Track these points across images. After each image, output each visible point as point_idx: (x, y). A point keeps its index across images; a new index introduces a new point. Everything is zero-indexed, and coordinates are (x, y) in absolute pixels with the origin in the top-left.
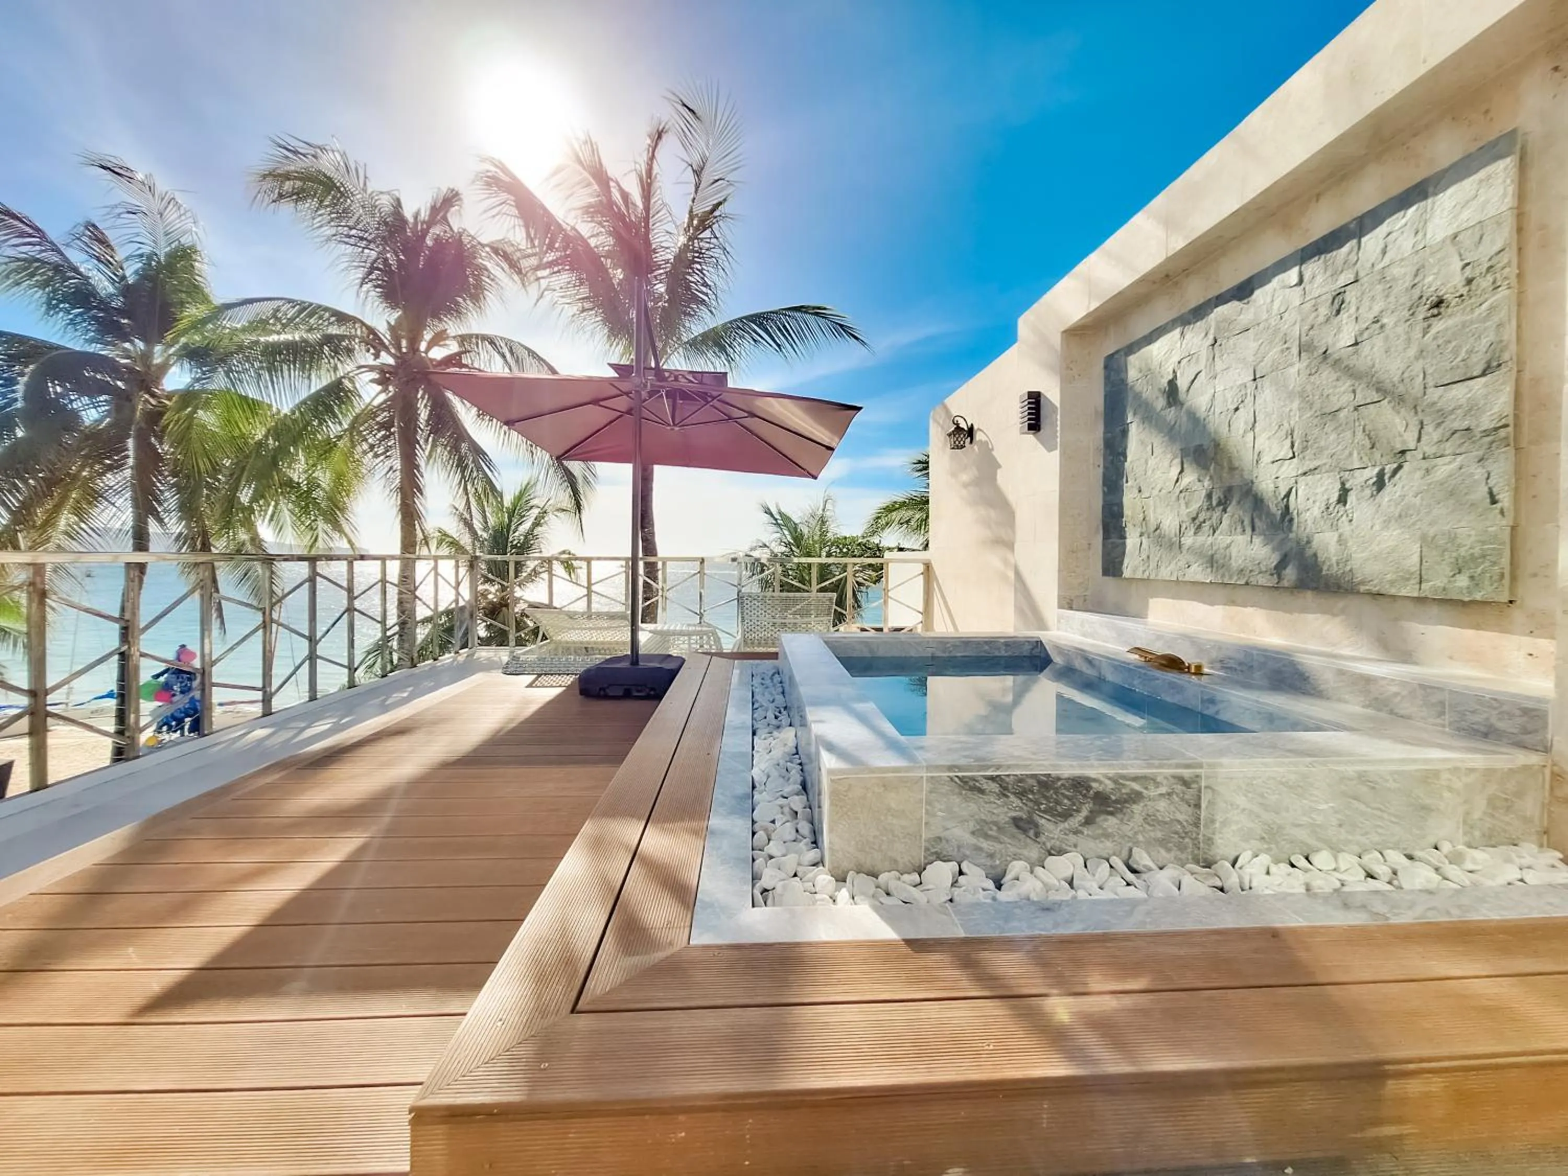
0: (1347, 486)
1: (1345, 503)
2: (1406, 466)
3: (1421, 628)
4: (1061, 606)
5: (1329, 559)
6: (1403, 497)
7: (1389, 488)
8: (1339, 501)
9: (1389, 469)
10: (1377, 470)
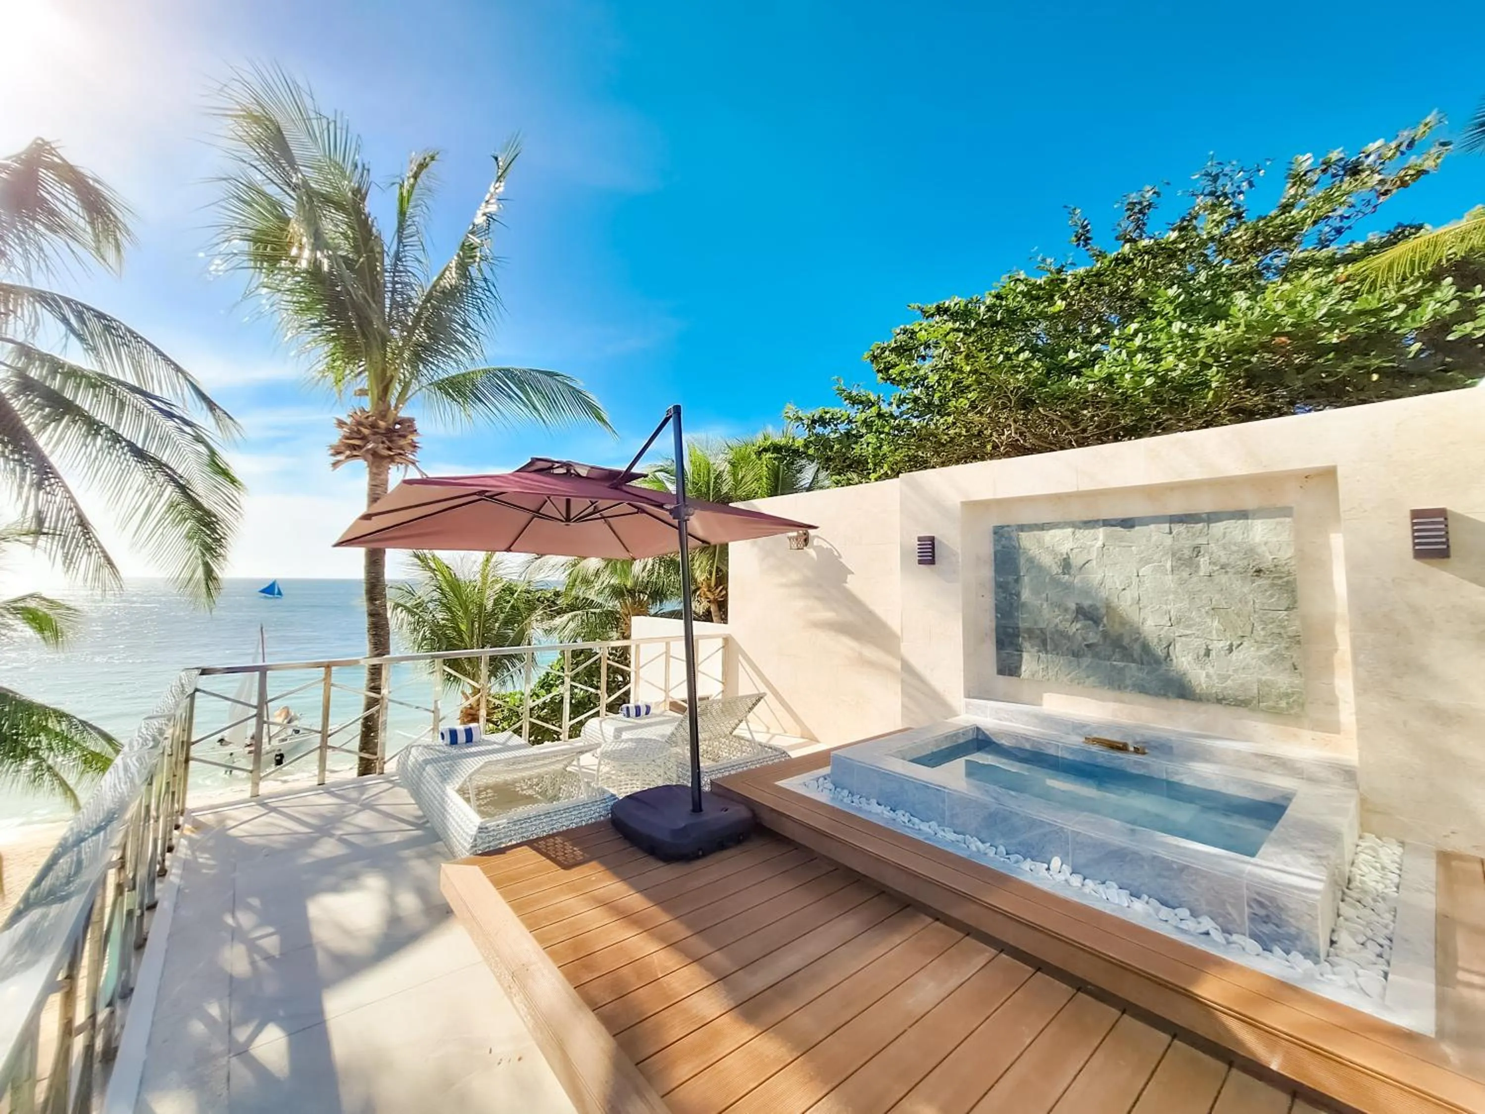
0: (1210, 647)
1: (1209, 656)
2: (1245, 644)
3: (1254, 723)
4: (968, 695)
5: (1200, 684)
6: (1245, 659)
7: (1235, 653)
8: (1205, 655)
9: (1235, 643)
10: (1229, 643)
